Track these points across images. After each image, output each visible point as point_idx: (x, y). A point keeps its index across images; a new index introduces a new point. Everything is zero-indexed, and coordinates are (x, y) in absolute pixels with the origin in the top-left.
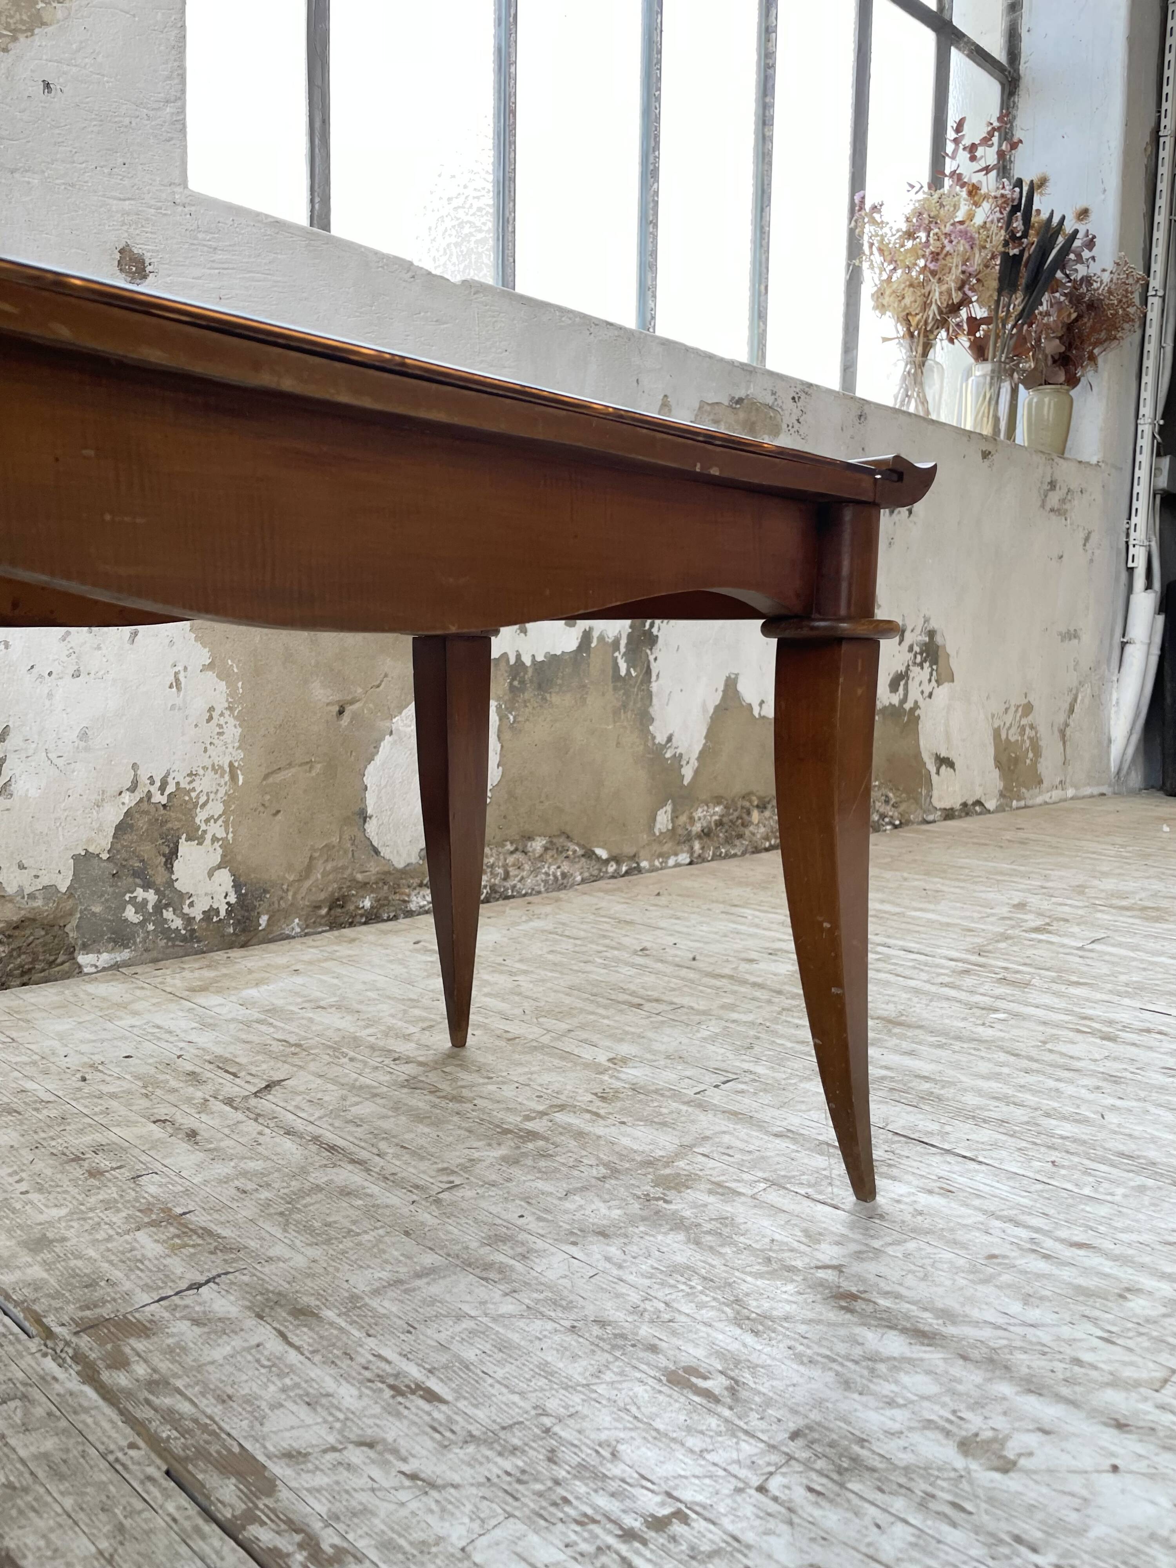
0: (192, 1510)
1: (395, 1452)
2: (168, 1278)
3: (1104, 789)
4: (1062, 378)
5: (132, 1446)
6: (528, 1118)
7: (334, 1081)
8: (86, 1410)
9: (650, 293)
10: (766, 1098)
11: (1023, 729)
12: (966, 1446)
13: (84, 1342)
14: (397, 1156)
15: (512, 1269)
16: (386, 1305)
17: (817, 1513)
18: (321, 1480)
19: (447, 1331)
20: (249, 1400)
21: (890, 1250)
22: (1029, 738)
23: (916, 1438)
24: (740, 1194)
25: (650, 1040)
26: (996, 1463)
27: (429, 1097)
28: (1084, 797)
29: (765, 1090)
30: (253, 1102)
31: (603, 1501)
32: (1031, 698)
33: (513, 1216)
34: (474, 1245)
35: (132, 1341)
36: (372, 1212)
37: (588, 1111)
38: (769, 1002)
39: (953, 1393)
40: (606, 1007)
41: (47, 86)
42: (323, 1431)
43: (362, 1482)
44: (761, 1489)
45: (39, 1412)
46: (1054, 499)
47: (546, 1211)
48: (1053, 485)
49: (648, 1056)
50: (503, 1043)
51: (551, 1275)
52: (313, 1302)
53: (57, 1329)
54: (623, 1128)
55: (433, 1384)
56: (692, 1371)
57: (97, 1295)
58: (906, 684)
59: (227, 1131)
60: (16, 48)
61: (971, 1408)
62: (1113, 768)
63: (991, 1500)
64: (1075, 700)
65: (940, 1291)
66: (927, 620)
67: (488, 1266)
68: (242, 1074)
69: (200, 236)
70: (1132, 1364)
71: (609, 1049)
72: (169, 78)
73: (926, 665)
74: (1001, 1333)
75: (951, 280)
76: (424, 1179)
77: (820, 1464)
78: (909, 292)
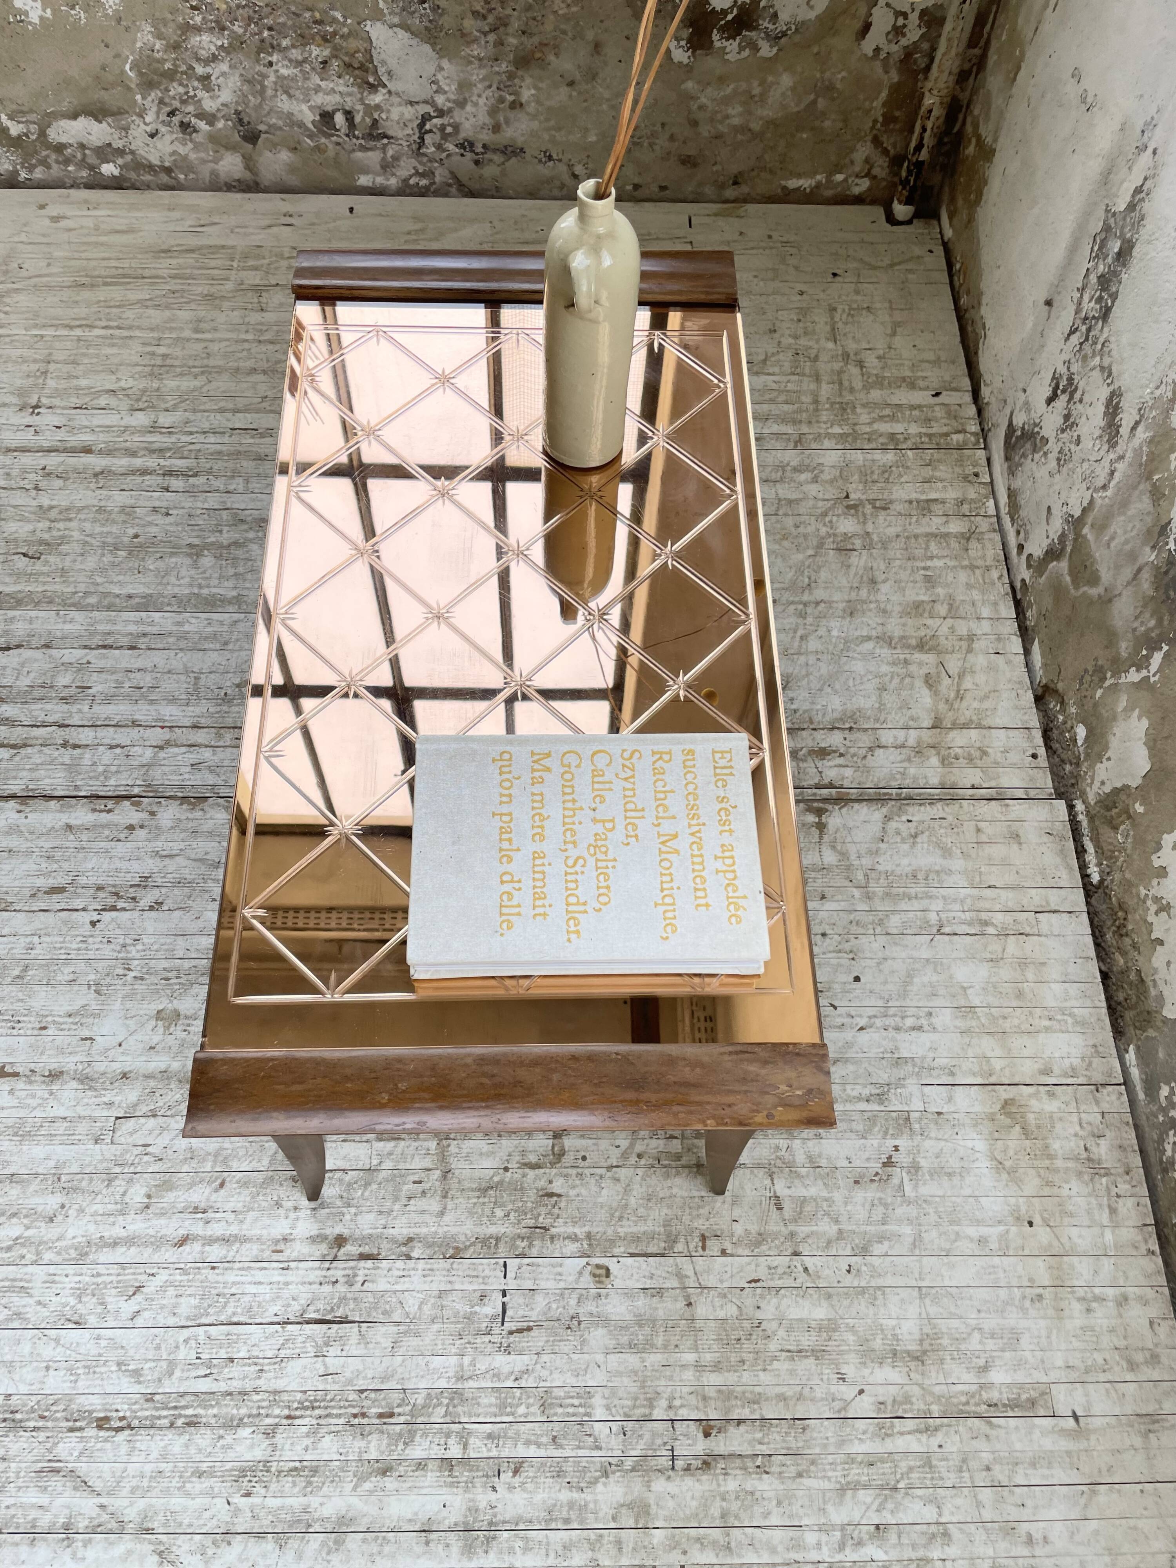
26: (163, 1014)
70: (131, 1134)
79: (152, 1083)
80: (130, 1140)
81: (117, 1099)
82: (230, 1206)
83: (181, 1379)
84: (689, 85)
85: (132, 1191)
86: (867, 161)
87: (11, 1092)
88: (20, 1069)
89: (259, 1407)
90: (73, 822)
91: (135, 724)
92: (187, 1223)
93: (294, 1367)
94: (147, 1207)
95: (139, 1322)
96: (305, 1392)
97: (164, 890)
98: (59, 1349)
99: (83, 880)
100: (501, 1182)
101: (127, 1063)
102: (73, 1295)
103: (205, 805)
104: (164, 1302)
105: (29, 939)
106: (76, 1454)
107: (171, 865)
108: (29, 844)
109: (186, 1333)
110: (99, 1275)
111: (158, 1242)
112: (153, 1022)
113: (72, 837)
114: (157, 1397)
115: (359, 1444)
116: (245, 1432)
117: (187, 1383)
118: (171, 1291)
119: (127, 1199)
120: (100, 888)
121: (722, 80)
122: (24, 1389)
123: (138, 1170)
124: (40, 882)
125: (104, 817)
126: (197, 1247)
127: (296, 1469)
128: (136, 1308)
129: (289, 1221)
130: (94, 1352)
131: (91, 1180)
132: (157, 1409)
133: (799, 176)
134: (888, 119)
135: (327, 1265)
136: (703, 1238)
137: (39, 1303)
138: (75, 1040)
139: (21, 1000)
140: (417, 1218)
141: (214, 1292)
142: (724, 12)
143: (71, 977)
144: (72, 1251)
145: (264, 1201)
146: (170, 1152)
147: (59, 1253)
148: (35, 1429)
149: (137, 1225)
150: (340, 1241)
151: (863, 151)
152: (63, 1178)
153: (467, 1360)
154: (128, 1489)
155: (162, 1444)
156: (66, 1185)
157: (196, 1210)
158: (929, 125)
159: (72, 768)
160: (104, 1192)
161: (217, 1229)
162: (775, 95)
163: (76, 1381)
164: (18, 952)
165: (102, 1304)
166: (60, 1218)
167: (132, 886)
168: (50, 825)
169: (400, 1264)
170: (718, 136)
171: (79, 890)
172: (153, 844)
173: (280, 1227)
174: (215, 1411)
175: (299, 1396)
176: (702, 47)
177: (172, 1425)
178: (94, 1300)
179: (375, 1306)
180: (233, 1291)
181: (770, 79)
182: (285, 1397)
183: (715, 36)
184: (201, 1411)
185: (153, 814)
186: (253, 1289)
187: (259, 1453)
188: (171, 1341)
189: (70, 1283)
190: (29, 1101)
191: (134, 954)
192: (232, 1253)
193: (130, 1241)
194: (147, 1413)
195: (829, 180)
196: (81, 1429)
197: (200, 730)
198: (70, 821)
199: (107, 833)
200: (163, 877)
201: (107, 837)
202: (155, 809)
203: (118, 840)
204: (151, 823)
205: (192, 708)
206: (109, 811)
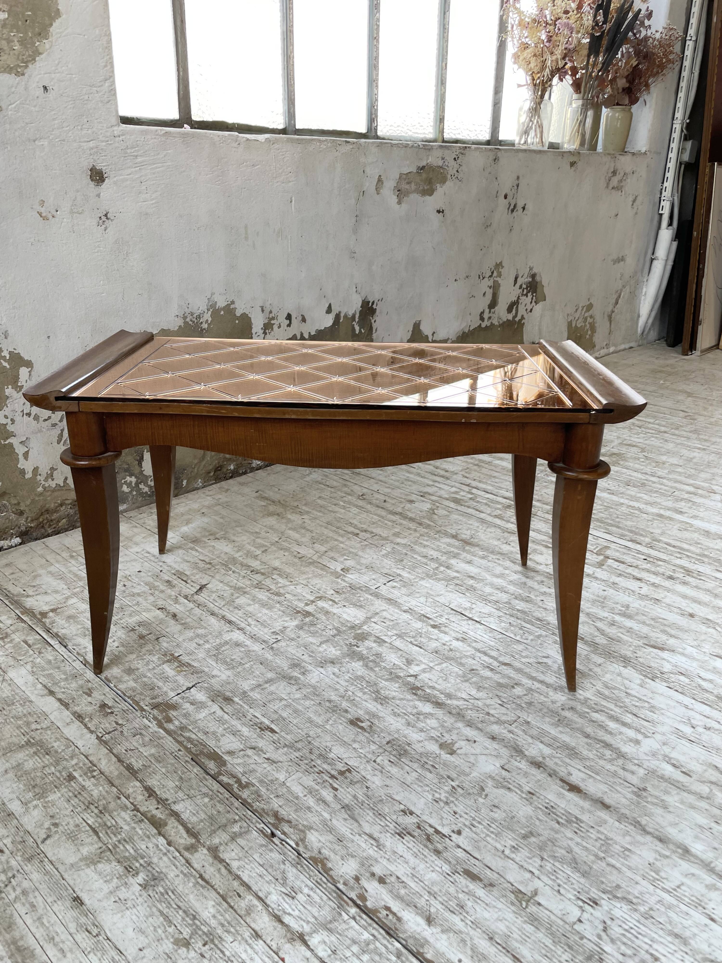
0: (202, 771)
1: (262, 751)
2: (179, 686)
3: (632, 344)
4: (627, 102)
5: (179, 750)
6: (307, 604)
7: (227, 584)
8: (162, 738)
9: (374, 84)
10: (404, 590)
11: (586, 319)
12: (442, 746)
13: (155, 712)
14: (256, 626)
15: (299, 678)
16: (255, 695)
17: (390, 768)
18: (239, 761)
19: (276, 706)
20: (214, 733)
21: (436, 668)
22: (590, 323)
23: (426, 743)
24: (385, 642)
25: (360, 557)
26: (450, 751)
27: (267, 594)
28: (620, 351)
29: (404, 586)
30: (196, 597)
31: (326, 766)
32: (592, 301)
33: (299, 655)
34: (286, 668)
35: (171, 712)
36: (248, 653)
37: (331, 600)
38: (415, 530)
39: (443, 726)
40: (342, 536)
41: (45, 88)
42: (239, 744)
43: (252, 761)
44: (375, 761)
45: (147, 739)
46: (615, 181)
47: (312, 652)
48: (614, 173)
49: (358, 567)
50: (297, 560)
51: (313, 681)
52: (231, 695)
53: (145, 708)
54: (345, 609)
55: (273, 726)
56: (358, 719)
57: (156, 693)
58: (517, 307)
59: (187, 613)
60: (28, 72)
61: (447, 732)
62: (640, 330)
63: (445, 764)
64: (619, 296)
65: (449, 685)
66: (531, 269)
67: (291, 678)
68: (189, 581)
69: (129, 151)
70: (507, 714)
71: (342, 562)
72: (106, 66)
73: (530, 294)
74: (466, 703)
75: (559, 53)
76: (267, 637)
77: (394, 753)
78: (533, 60)
79: (480, 725)
80: (509, 712)
81: (505, 731)
82: (474, 662)
85: (521, 694)
87: (570, 774)
88: (558, 781)
90: (422, 922)
92: (500, 668)
93: (484, 611)
94: (516, 684)
96: (486, 604)
97: (394, 817)
99: (446, 868)
101: (488, 743)
103: (315, 854)
105: (513, 856)
107: (375, 831)
108: (472, 932)
109: (525, 641)
111: (519, 671)
112: (459, 752)
113: (433, 910)
116: (518, 608)
119: (525, 692)
120: (437, 852)
122: (615, 665)
123: (512, 699)
124: (481, 892)
125: (395, 906)
126: (501, 659)
127: (506, 593)
131: (541, 710)
135: (446, 625)
138: (514, 774)
139: (538, 819)
141: (503, 644)
143: (495, 810)
146: (490, 695)
148: (614, 652)
149: (526, 682)
150: (434, 627)
152: (556, 719)
153: (416, 580)
156: (556, 716)
157: (492, 670)
160: (536, 702)
161: (487, 659)
164: (524, 853)
166: (567, 706)
167: (414, 837)
168: (444, 936)
169: (416, 609)
171: (454, 862)
172: (376, 855)
179: (437, 606)
185: (357, 879)
190: (560, 763)
191: (443, 795)
192: (486, 649)
193: (533, 679)
197: (257, 928)
198: (427, 927)
199: (402, 892)
200: (387, 826)
201: (405, 887)
202: (352, 882)
203: (398, 878)
204: (362, 872)
205: (244, 956)
206: (388, 909)
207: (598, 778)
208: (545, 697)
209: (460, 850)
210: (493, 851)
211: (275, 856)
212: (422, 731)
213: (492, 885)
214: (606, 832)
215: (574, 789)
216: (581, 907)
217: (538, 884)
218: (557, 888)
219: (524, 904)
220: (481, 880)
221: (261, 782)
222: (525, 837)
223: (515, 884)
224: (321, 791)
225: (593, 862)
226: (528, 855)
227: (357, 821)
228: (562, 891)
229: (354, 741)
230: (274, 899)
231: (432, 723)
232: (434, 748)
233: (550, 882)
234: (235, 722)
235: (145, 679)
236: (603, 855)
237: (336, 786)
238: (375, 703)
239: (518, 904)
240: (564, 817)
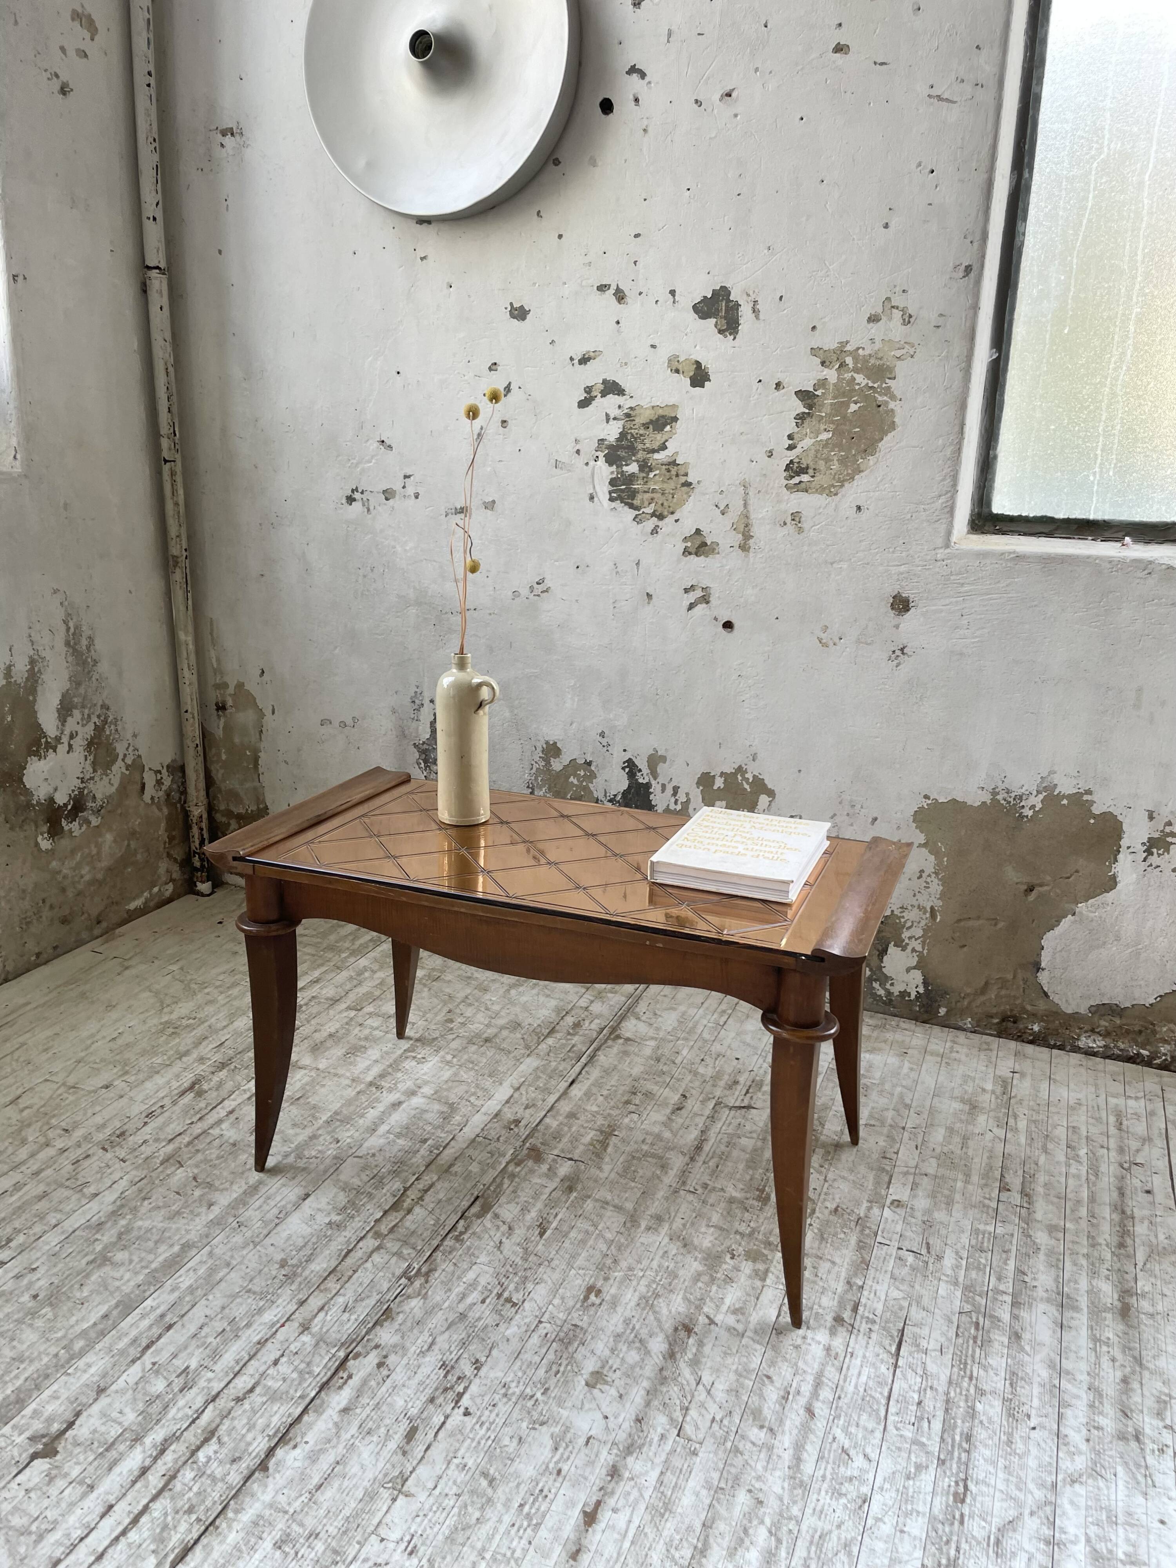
1: (510, 1235)
2: (570, 1152)
5: (484, 1185)
8: (494, 1169)
10: (903, 1272)
12: (597, 1373)
13: (526, 1152)
14: (708, 1167)
15: (638, 1228)
16: (590, 1205)
17: (536, 1337)
18: (489, 1225)
19: (583, 1225)
20: (517, 1197)
23: (594, 1358)
25: (948, 1209)
26: (591, 1382)
29: (914, 1269)
31: (512, 1286)
33: (680, 1216)
34: (649, 1213)
35: (532, 1161)
36: (654, 1178)
38: (1094, 1246)
39: (633, 1368)
40: (985, 1178)
41: (859, 508)
42: (512, 1217)
43: (493, 1234)
44: (540, 1322)
45: (490, 1162)
47: (694, 1224)
49: (918, 1213)
51: (641, 1240)
52: (579, 1189)
53: (528, 1145)
55: (550, 1232)
56: (599, 1292)
57: (552, 1142)
59: (691, 1115)
61: (624, 1373)
63: (566, 1382)
65: (718, 1359)
67: (635, 1221)
70: (698, 1429)
71: (913, 1195)
74: (693, 1382)
76: (693, 1182)
79: (656, 1403)
80: (703, 1431)
81: (660, 1430)
82: (789, 1377)
83: (929, 1439)
84: (54, 864)
85: (753, 1439)
86: (167, 871)
87: (615, 1511)
88: (594, 1499)
89: (961, 1394)
90: (343, 1405)
91: (262, 1343)
92: (795, 1406)
93: (932, 1368)
94: (771, 1430)
95: (874, 1456)
96: (953, 1366)
97: (465, 1355)
98: (886, 1519)
99: (414, 1412)
100: (819, 1230)
102: (837, 1499)
103: (397, 1310)
104: (860, 1436)
105: (453, 1467)
106: (983, 1524)
107: (442, 1345)
108: (341, 1446)
109: (890, 1427)
110: (824, 1477)
111: (805, 1430)
112: (596, 1392)
113: (358, 1411)
114: (942, 1457)
115: (996, 1345)
116: (979, 1407)
117: (933, 1435)
118: (853, 1429)
119: (759, 1443)
120: (432, 1400)
121: (73, 852)
122: (918, 1554)
123: (734, 1429)
124: (392, 1445)
125: (355, 1382)
127: (1011, 1385)
128: (861, 1457)
129: (813, 1344)
130: (894, 1495)
131: (731, 1465)
132: (952, 1459)
133: (134, 899)
134: (171, 838)
135: (855, 1331)
136: (885, 1158)
137: (839, 1527)
138: (585, 1451)
139: (519, 1485)
140: (833, 1276)
141: (860, 1401)
142: (65, 805)
143: (515, 1441)
144: (796, 1492)
145: (791, 1354)
146: (725, 1405)
147: (795, 1502)
148: (958, 1550)
149: (786, 1441)
150: (839, 1320)
151: (163, 866)
152: (722, 1485)
153: (943, 1277)
154: (1018, 1493)
155: (982, 1461)
156: (730, 1484)
158: (204, 825)
159: (274, 1397)
160: (746, 1457)
161: (807, 1389)
162: (106, 849)
163: (918, 1512)
164: (461, 1477)
165: (851, 1479)
166: (761, 1496)
167: (445, 1376)
168: (331, 1425)
169: (865, 1293)
170: (79, 894)
171: (423, 1416)
172: (409, 1355)
173: (817, 1351)
174: (959, 1422)
175: (955, 1370)
176: (56, 834)
177: (968, 1452)
178: (846, 1485)
179: (895, 1314)
180: (862, 1390)
181: (100, 840)
182: (955, 1377)
183: (64, 823)
184: (958, 1431)
185: (377, 1347)
186: (863, 1378)
187: (997, 1403)
188: (895, 1439)
189: (825, 1499)
190: (632, 1498)
191: (517, 1390)
192: (830, 1384)
193: (799, 1448)
194: (955, 1466)
195: (150, 893)
196: (962, 1515)
197: (309, 1301)
198: (338, 1409)
199: (373, 1383)
200: (451, 1353)
201: (378, 1384)
202: (373, 1344)
203: (388, 1377)
204: (386, 1349)
205: (280, 1301)
206: (350, 1377)
207: (627, 1544)
208: (766, 1469)
209: (442, 1419)
210: (453, 1449)
211: (385, 1286)
212: (613, 1351)
213: (404, 1453)
214: (528, 1558)
215: (590, 1518)
216: (402, 1539)
217: (422, 1497)
218: (421, 1514)
219: (390, 1485)
220: (408, 1443)
221: (469, 1248)
222: (485, 1475)
223: (414, 1475)
224: (476, 1292)
225: (473, 1547)
226: (459, 1481)
227: (448, 1329)
228: (418, 1520)
229: (563, 1298)
230: (340, 1300)
231: (633, 1356)
232: (590, 1365)
233: (427, 1506)
234: (539, 1205)
235: (566, 1129)
236: (488, 1556)
237: (488, 1301)
238: (635, 1299)
239: (387, 1479)
240: (533, 1511)
